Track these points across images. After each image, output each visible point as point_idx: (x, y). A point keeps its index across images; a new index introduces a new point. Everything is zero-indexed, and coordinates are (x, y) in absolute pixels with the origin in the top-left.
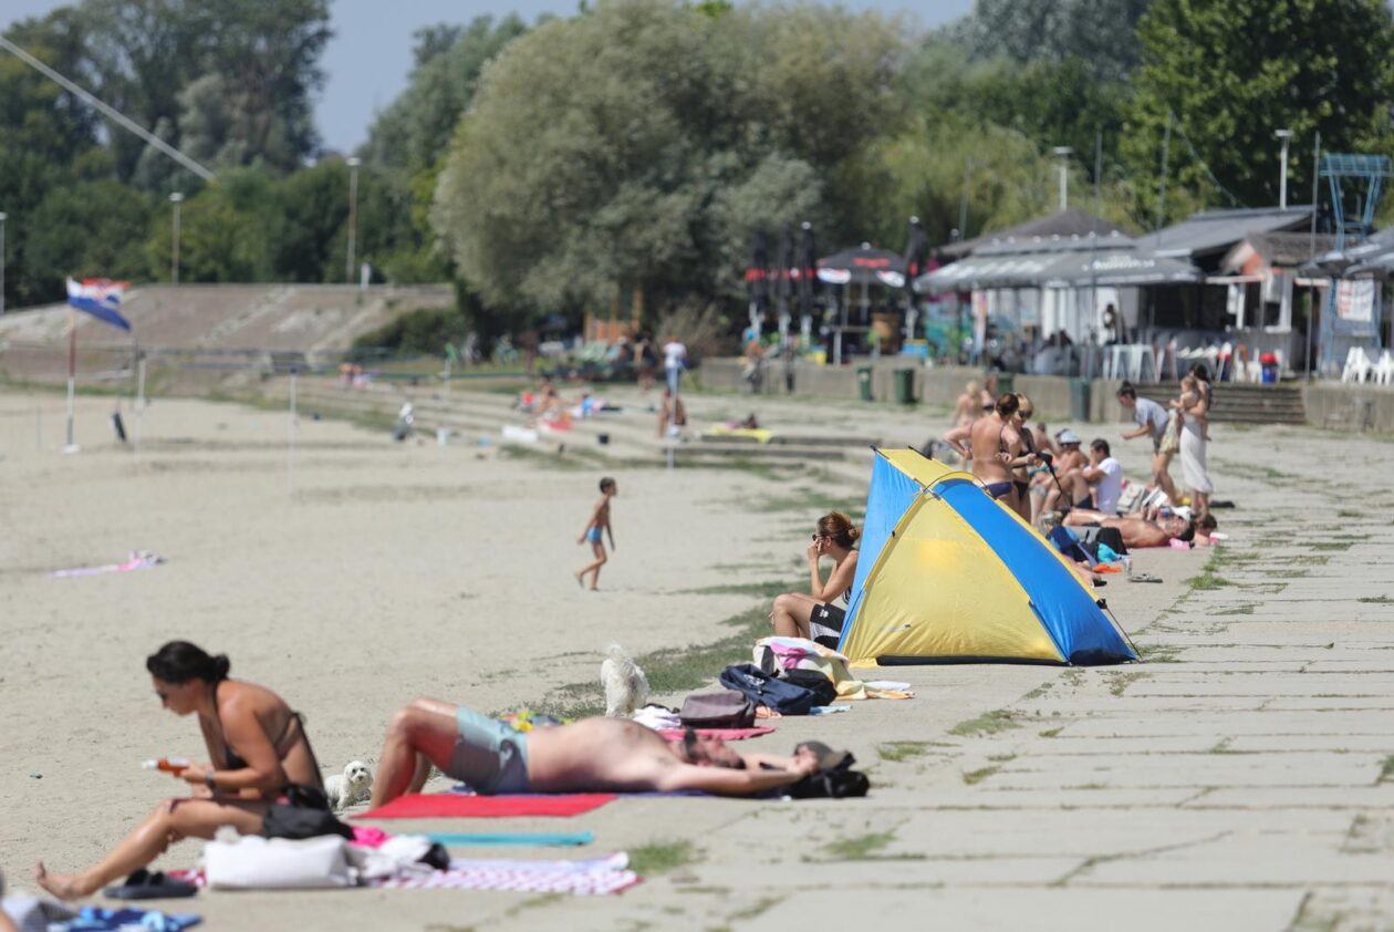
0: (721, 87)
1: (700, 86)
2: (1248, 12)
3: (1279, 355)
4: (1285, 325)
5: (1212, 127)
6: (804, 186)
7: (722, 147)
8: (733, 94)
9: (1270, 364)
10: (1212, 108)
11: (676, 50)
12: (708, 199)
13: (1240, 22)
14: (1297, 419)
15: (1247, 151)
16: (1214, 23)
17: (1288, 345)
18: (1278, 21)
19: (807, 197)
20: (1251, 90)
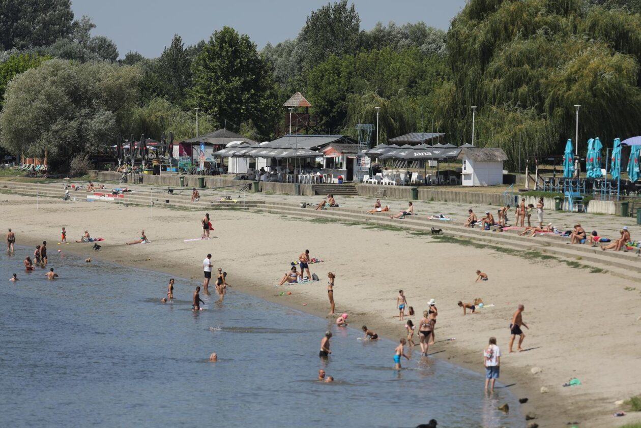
0: (84, 88)
1: (77, 89)
2: (227, 62)
3: (343, 176)
4: (344, 168)
5: (219, 97)
6: (111, 119)
7: (84, 107)
8: (87, 91)
9: (341, 179)
10: (218, 92)
11: (70, 77)
12: (82, 123)
13: (225, 65)
14: (356, 194)
15: (229, 105)
16: (216, 65)
17: (346, 173)
18: (237, 65)
19: (112, 122)
20: (230, 86)
